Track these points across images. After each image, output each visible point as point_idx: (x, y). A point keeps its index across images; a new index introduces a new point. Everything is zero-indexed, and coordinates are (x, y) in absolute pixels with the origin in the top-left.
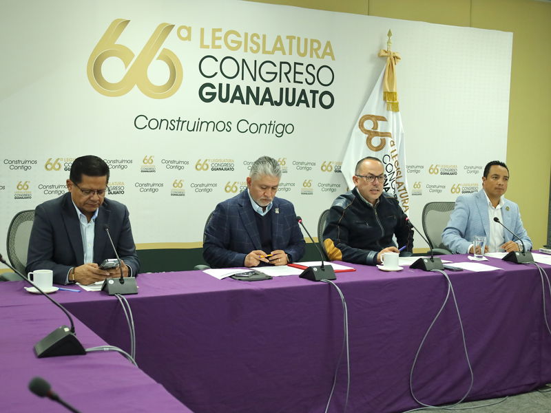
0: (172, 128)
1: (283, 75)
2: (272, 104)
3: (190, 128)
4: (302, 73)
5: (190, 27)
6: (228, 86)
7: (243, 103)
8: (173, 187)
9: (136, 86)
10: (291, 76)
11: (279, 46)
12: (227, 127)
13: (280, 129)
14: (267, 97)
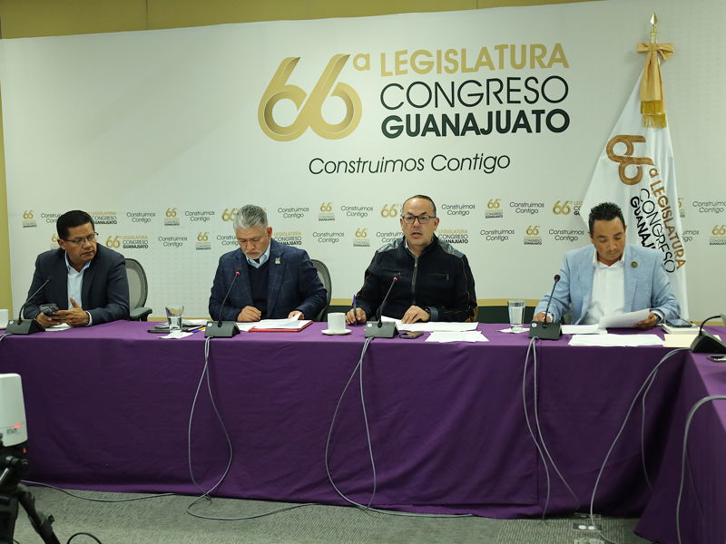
0: (352, 170)
1: (492, 96)
2: (478, 133)
3: (373, 169)
4: (519, 90)
5: (368, 55)
6: (418, 117)
7: (438, 134)
8: (355, 237)
9: (309, 128)
10: (503, 95)
11: (484, 59)
12: (418, 165)
13: (490, 163)
14: (470, 125)
